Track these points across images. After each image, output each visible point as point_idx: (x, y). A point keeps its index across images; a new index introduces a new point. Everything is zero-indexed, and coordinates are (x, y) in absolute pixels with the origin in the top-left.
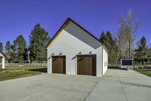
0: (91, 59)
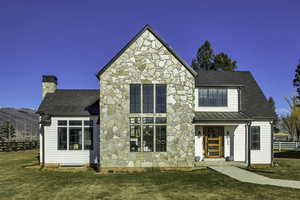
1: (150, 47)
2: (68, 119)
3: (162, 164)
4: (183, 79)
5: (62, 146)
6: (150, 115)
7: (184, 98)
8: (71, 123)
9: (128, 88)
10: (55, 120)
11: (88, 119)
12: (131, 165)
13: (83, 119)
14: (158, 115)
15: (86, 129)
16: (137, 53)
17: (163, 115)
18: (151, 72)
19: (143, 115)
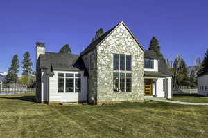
1: (123, 34)
2: (65, 72)
4: (139, 53)
5: (61, 90)
6: (124, 72)
7: (139, 63)
8: (67, 75)
9: (112, 55)
10: (56, 73)
11: (77, 73)
13: (74, 73)
14: (127, 72)
15: (76, 79)
16: (117, 36)
17: (130, 72)
18: (124, 48)
19: (120, 72)
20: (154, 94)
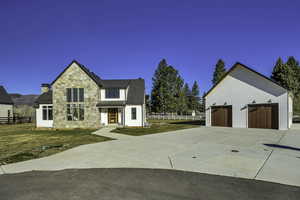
0: (270, 109)
2: (47, 105)
3: (82, 127)
4: (92, 85)
5: (45, 118)
6: (76, 103)
8: (49, 107)
9: (66, 90)
10: (41, 106)
12: (67, 127)
14: (80, 103)
17: (83, 103)
18: (77, 82)
20: (120, 121)
